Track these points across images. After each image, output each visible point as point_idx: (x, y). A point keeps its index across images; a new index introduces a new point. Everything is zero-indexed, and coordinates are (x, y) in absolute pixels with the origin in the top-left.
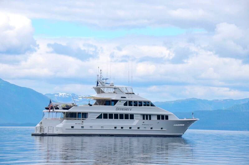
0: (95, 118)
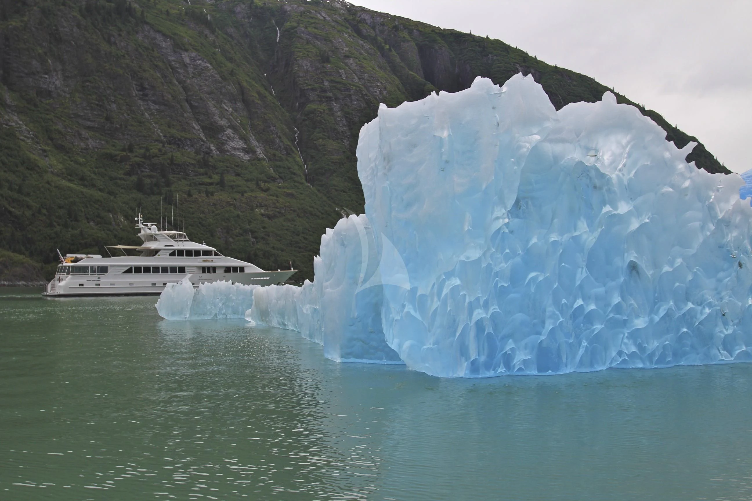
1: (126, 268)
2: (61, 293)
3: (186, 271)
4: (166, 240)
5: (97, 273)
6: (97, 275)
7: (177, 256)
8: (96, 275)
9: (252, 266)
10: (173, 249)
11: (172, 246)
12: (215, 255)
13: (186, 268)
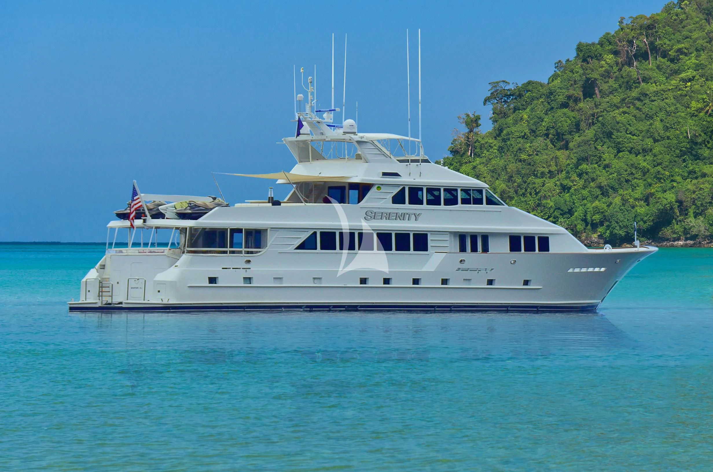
0: (291, 249)
1: (304, 236)
2: (171, 302)
3: (430, 244)
4: (383, 158)
5: (243, 249)
6: (243, 254)
7: (410, 203)
8: (240, 252)
9: (568, 234)
10: (398, 185)
11: (396, 175)
12: (487, 204)
13: (430, 238)
